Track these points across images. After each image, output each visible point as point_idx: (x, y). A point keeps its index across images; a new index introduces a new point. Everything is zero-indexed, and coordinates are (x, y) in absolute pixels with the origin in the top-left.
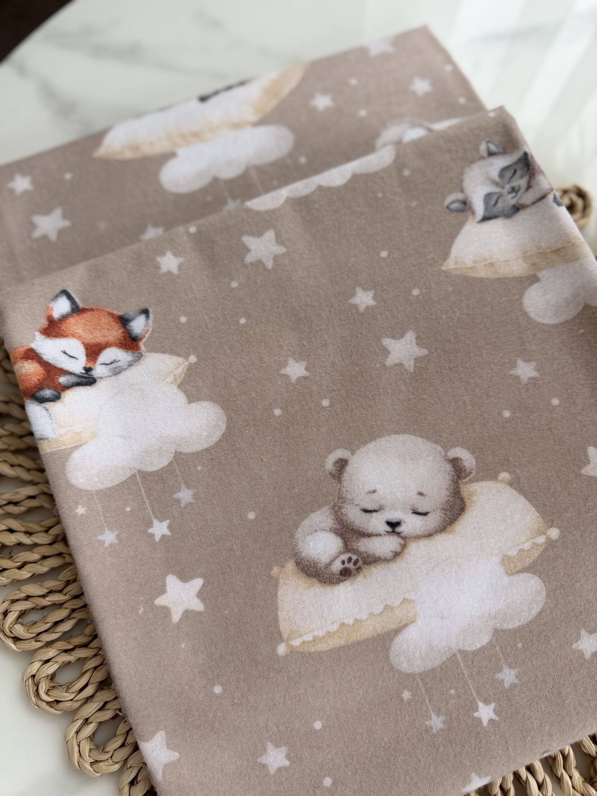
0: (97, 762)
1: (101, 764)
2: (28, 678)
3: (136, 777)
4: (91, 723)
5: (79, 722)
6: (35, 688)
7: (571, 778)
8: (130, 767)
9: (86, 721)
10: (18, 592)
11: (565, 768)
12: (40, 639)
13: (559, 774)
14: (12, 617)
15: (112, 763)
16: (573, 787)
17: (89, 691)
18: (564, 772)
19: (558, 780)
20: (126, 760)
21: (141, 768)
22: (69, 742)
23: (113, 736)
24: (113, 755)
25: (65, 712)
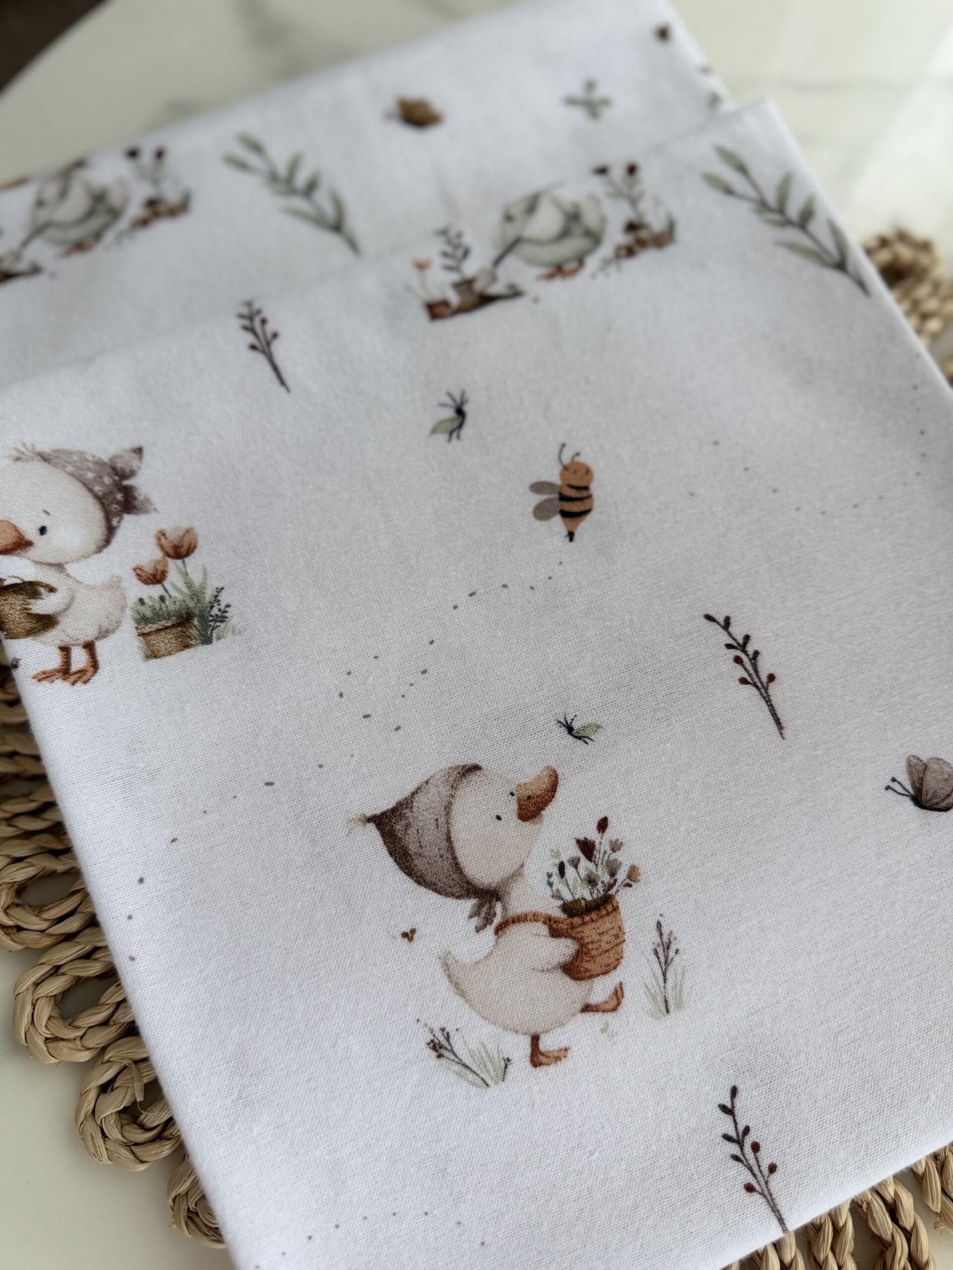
0: (57, 1039)
1: (62, 1044)
3: (113, 1080)
4: (63, 974)
5: (43, 971)
8: (108, 1061)
9: (56, 971)
11: (833, 1249)
12: (17, 824)
13: (822, 1257)
15: (80, 1047)
18: (831, 1255)
20: (104, 1049)
21: (125, 1067)
22: (20, 996)
23: (94, 1003)
24: (85, 1034)
25: (27, 948)
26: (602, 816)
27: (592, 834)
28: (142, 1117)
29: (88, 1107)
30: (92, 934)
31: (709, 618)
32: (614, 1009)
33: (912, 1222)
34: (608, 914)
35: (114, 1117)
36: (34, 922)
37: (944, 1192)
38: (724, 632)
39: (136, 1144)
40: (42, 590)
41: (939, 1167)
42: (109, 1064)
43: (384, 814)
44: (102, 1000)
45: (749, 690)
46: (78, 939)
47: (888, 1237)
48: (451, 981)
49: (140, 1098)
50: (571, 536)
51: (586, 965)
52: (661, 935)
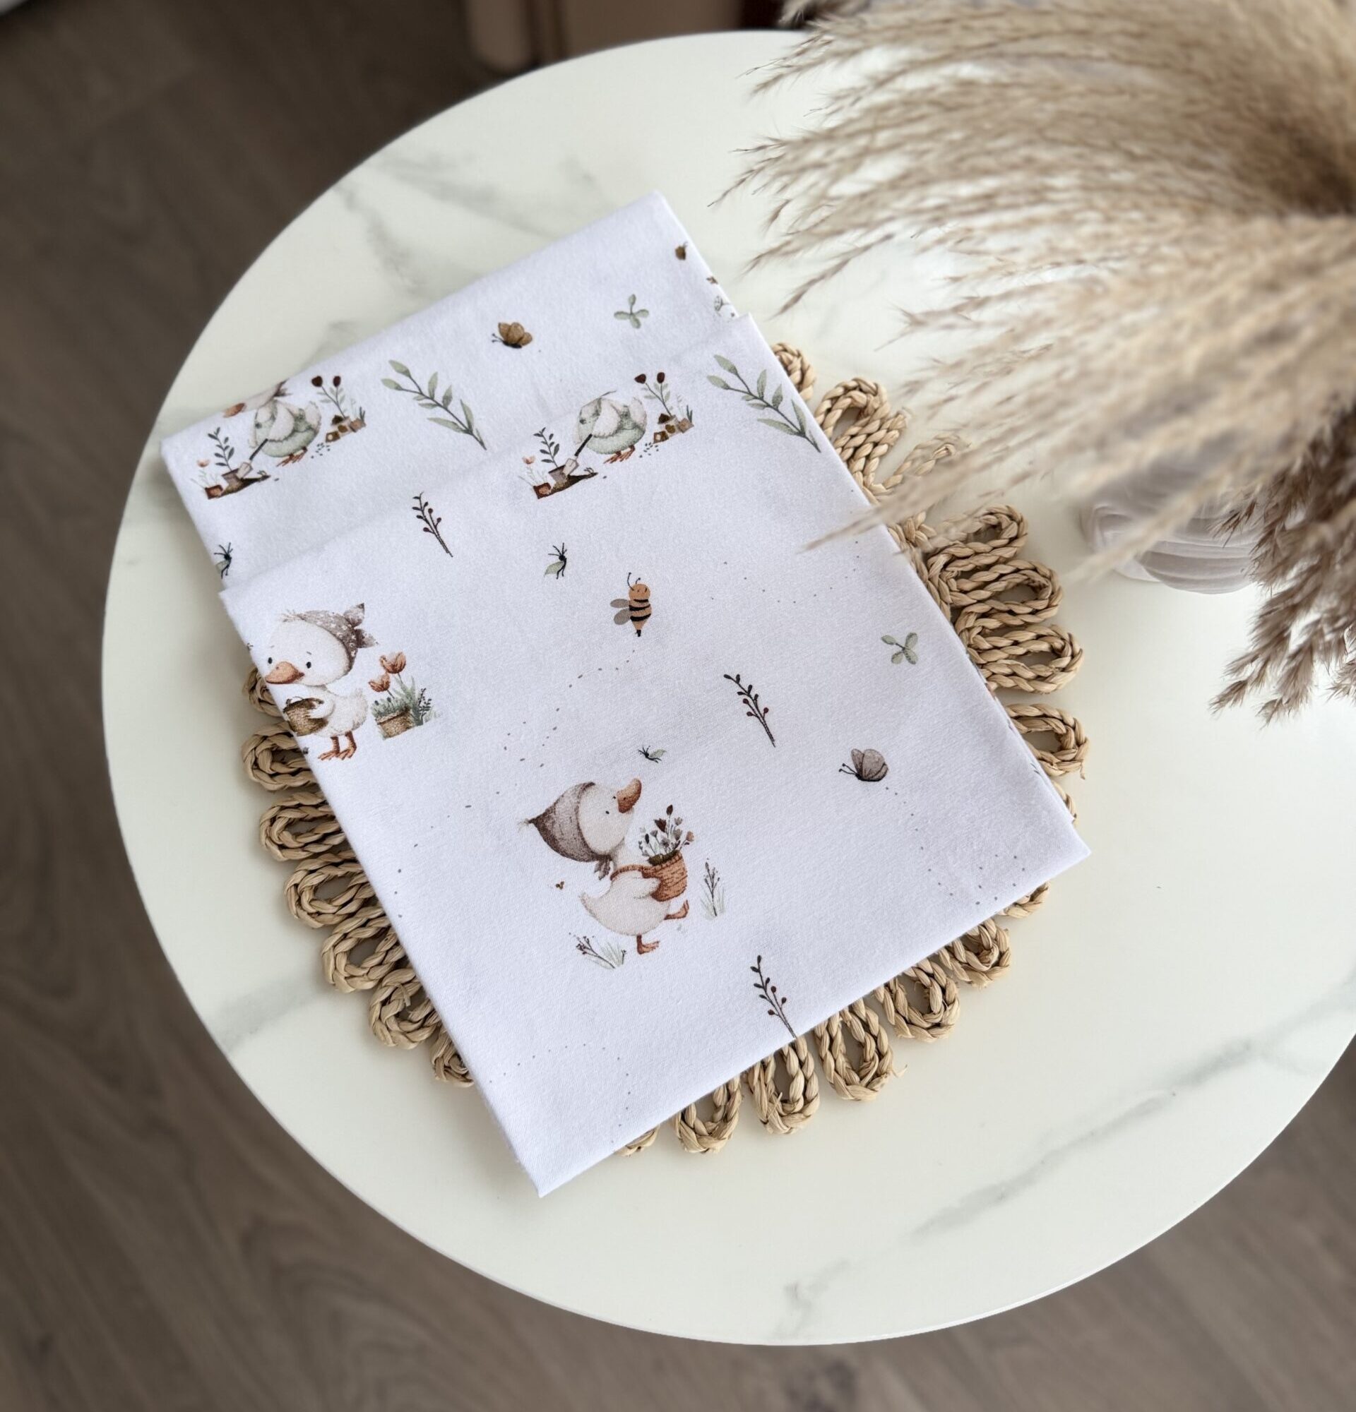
0: (352, 976)
1: (356, 979)
2: (291, 887)
3: (390, 996)
4: (351, 938)
5: (337, 937)
6: (297, 898)
7: (835, 1061)
8: (385, 986)
9: (345, 936)
10: (290, 799)
11: (830, 1049)
12: (309, 849)
13: (823, 1055)
14: (279, 824)
15: (367, 980)
16: (836, 1070)
17: (351, 908)
18: (829, 1053)
19: (821, 1060)
20: (381, 981)
21: (397, 988)
22: (325, 954)
23: (373, 953)
24: (369, 972)
25: (324, 926)
26: (669, 805)
27: (664, 816)
28: (410, 1016)
29: (376, 1014)
30: (366, 911)
31: (727, 677)
32: (684, 916)
33: (878, 1030)
34: (676, 862)
35: (393, 1018)
36: (330, 909)
37: (897, 1011)
38: (737, 685)
39: (408, 1032)
40: (314, 703)
41: (893, 997)
42: (386, 988)
43: (538, 817)
44: (377, 950)
45: (754, 719)
46: (357, 915)
47: (862, 1040)
48: (587, 909)
49: (408, 1004)
50: (639, 633)
51: (665, 892)
52: (708, 870)
